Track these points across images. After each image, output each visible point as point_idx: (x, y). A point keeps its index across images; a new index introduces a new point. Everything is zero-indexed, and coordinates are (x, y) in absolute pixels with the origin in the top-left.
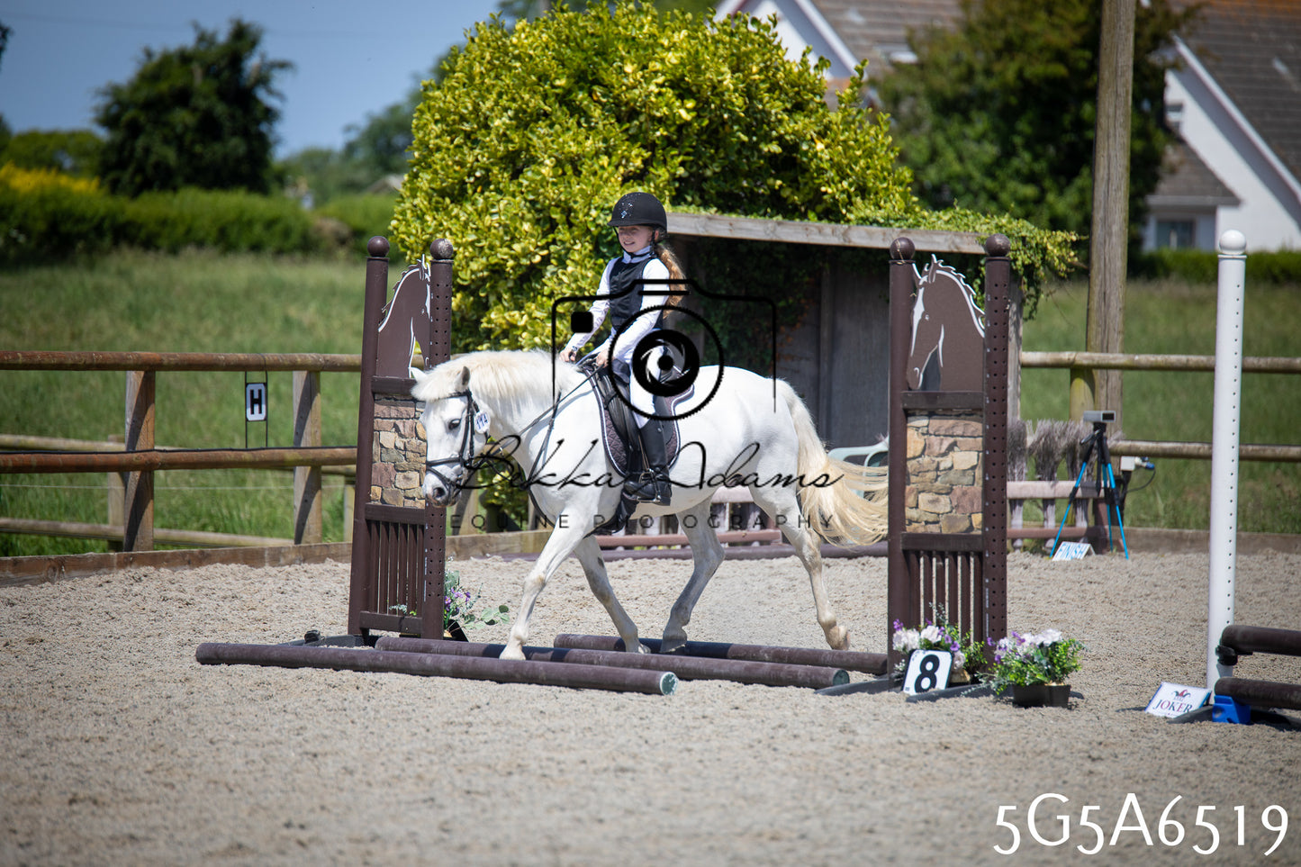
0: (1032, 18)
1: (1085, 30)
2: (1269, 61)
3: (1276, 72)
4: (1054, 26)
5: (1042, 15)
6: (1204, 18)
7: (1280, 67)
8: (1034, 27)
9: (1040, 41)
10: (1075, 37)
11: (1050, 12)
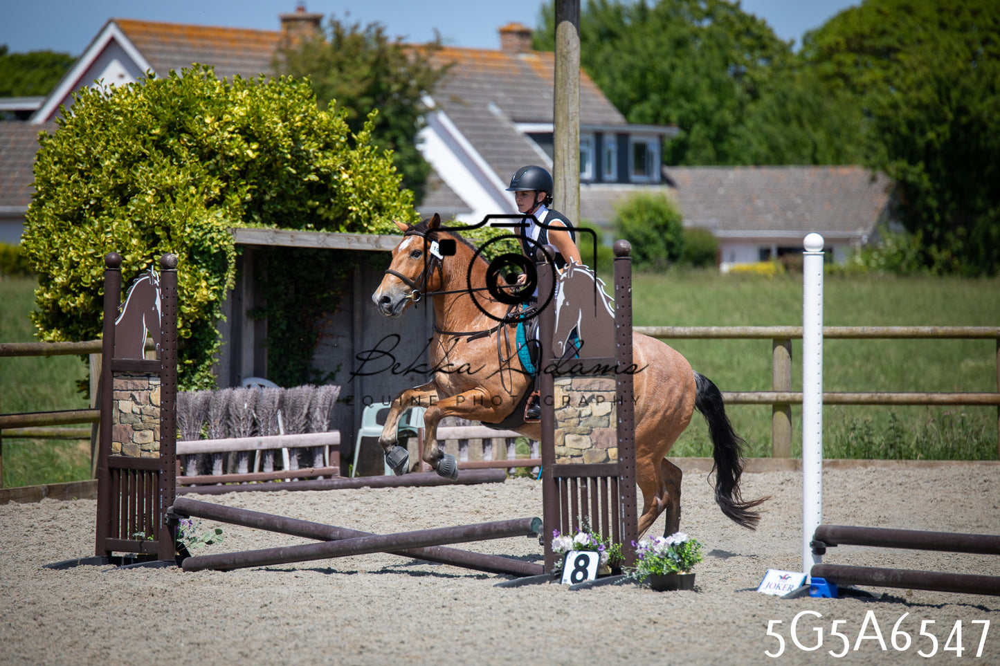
0: (327, 74)
1: (368, 82)
2: (485, 105)
3: (490, 113)
4: (346, 80)
5: (335, 72)
6: (454, 75)
7: (494, 109)
8: (331, 80)
9: (334, 92)
10: (361, 87)
11: (341, 70)
